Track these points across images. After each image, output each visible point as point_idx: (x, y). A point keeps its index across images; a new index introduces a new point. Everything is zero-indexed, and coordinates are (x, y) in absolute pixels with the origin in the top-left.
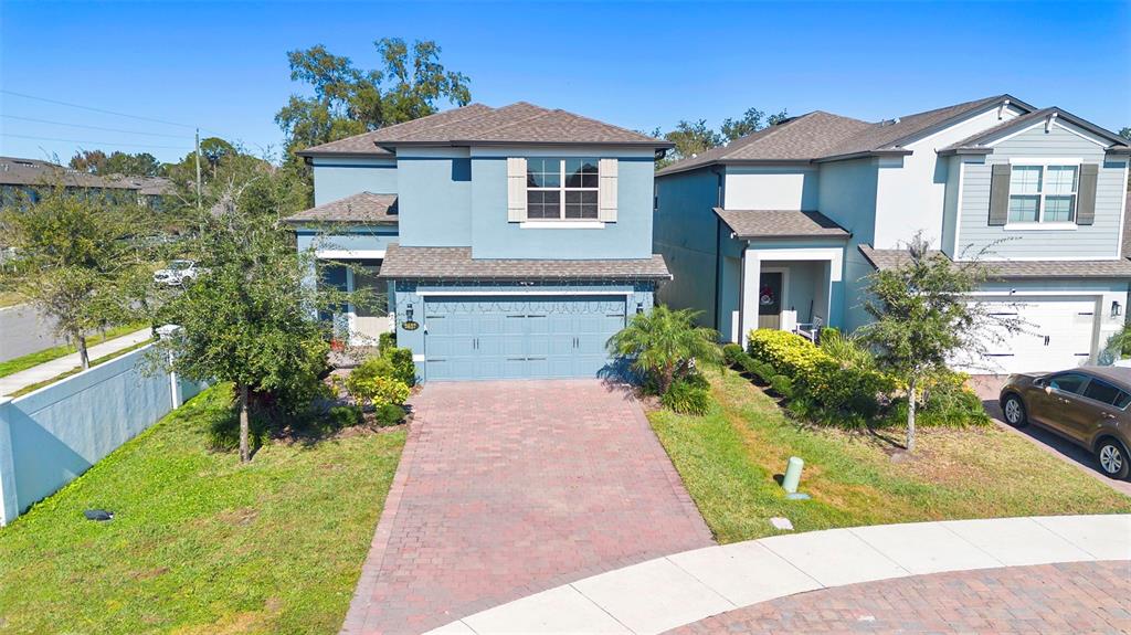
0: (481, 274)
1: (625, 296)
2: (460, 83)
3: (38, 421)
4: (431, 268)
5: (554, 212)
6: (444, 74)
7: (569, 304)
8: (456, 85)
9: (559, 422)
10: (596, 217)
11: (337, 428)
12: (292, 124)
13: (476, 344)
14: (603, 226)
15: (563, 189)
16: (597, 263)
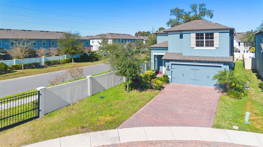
0: (183, 59)
1: (221, 66)
2: (211, 12)
3: (97, 80)
4: (173, 58)
5: (202, 45)
6: (207, 10)
7: (206, 67)
8: (209, 13)
9: (195, 95)
10: (213, 46)
11: (147, 89)
12: (170, 25)
13: (183, 75)
14: (215, 49)
15: (205, 40)
16: (214, 58)
